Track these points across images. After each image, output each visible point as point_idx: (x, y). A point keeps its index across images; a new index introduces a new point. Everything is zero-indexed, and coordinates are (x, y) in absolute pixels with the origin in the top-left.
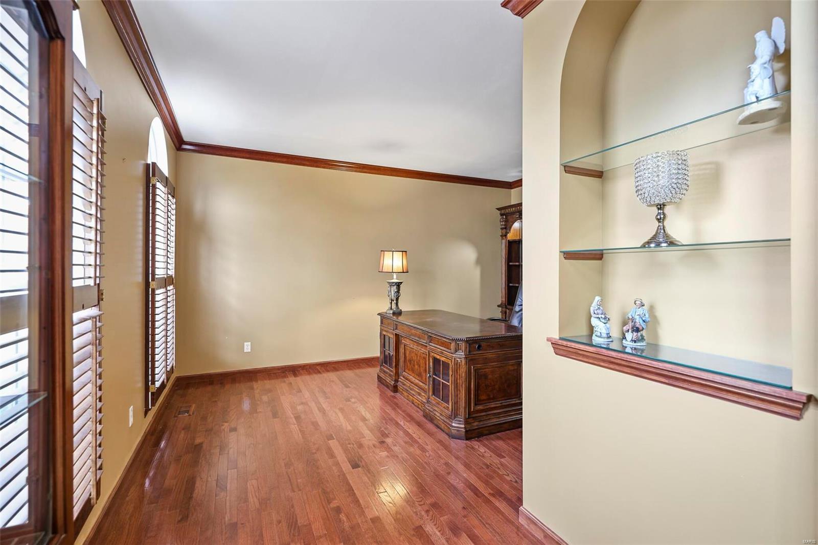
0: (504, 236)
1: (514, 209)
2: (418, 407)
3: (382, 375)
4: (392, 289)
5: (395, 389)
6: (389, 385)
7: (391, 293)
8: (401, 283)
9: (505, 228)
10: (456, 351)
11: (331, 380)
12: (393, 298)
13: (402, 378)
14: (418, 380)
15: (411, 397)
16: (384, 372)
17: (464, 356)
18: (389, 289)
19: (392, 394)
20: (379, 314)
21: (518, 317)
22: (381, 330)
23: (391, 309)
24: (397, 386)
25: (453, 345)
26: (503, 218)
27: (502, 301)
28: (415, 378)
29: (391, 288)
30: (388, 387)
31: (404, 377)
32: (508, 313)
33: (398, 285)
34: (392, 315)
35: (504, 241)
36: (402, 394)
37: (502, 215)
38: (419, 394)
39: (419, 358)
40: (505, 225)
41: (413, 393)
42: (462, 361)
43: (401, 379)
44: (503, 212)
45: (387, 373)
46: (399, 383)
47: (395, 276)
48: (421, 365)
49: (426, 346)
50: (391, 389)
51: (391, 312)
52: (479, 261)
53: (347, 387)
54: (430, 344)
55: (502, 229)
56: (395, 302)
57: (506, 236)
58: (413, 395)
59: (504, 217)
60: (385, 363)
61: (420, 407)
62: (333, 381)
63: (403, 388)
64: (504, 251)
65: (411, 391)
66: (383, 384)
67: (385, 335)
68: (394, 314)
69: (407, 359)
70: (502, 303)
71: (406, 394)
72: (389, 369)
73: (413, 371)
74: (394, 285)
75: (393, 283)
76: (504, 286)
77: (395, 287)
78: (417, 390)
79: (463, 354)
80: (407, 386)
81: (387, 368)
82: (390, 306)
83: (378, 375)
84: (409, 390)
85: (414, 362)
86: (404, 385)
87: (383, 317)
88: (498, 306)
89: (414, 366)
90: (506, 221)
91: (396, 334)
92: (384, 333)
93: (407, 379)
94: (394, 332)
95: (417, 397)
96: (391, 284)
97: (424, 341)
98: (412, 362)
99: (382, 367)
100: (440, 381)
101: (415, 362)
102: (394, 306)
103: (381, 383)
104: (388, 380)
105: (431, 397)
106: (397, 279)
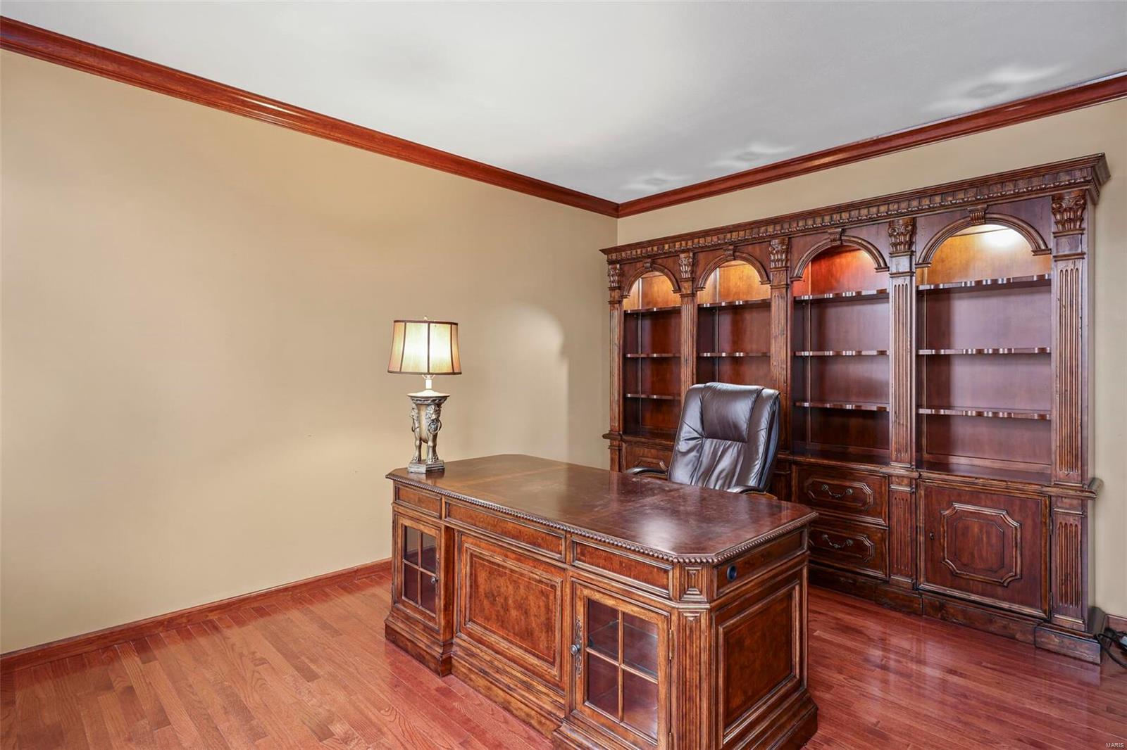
0: (618, 302)
1: (639, 251)
2: (530, 725)
3: (400, 626)
4: (423, 413)
5: (445, 667)
6: (428, 657)
7: (420, 423)
8: (445, 398)
9: (619, 288)
10: (683, 591)
11: (258, 655)
12: (424, 435)
13: (465, 637)
14: (521, 647)
15: (500, 692)
16: (408, 618)
17: (708, 606)
18: (414, 413)
19: (439, 682)
20: (389, 476)
21: (687, 465)
22: (396, 515)
23: (420, 460)
24: (450, 657)
25: (674, 577)
26: (615, 269)
27: (611, 426)
28: (511, 642)
29: (419, 410)
30: (421, 658)
31: (470, 635)
32: (624, 450)
33: (438, 402)
34: (424, 477)
35: (616, 313)
36: (466, 679)
37: (611, 262)
38: (529, 688)
39: (522, 591)
40: (619, 282)
41: (506, 680)
42: (698, 620)
43: (461, 640)
44: (614, 256)
45: (416, 622)
46: (455, 648)
47: (429, 383)
48: (534, 610)
49: (564, 569)
50: (432, 666)
51: (423, 469)
52: (566, 351)
53: (311, 676)
54: (577, 563)
55: (612, 289)
56: (430, 443)
57: (620, 302)
58: (510, 688)
59: (618, 266)
60: (406, 596)
61: (534, 722)
62: (263, 661)
63: (471, 664)
64: (617, 330)
65: (498, 676)
66: (406, 651)
67: (406, 527)
68: (429, 473)
69: (481, 590)
70: (611, 430)
71: (481, 682)
72: (422, 613)
73: (502, 622)
74: (428, 405)
75: (427, 398)
76: (616, 398)
77: (431, 409)
78: (519, 675)
79: (703, 598)
80: (481, 659)
81: (416, 610)
82: (417, 453)
83: (386, 625)
84: (490, 671)
85: (506, 599)
86: (473, 655)
87: (400, 482)
88: (605, 436)
89: (507, 610)
90: (622, 274)
91: (447, 528)
92: (407, 523)
93: (480, 641)
94: (443, 524)
95: (523, 696)
96: (420, 403)
97: (557, 556)
98: (500, 600)
99: (400, 606)
100: (615, 668)
101: (510, 602)
102: (426, 454)
103: (398, 646)
104: (423, 641)
105: (579, 706)
106: (433, 389)
